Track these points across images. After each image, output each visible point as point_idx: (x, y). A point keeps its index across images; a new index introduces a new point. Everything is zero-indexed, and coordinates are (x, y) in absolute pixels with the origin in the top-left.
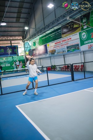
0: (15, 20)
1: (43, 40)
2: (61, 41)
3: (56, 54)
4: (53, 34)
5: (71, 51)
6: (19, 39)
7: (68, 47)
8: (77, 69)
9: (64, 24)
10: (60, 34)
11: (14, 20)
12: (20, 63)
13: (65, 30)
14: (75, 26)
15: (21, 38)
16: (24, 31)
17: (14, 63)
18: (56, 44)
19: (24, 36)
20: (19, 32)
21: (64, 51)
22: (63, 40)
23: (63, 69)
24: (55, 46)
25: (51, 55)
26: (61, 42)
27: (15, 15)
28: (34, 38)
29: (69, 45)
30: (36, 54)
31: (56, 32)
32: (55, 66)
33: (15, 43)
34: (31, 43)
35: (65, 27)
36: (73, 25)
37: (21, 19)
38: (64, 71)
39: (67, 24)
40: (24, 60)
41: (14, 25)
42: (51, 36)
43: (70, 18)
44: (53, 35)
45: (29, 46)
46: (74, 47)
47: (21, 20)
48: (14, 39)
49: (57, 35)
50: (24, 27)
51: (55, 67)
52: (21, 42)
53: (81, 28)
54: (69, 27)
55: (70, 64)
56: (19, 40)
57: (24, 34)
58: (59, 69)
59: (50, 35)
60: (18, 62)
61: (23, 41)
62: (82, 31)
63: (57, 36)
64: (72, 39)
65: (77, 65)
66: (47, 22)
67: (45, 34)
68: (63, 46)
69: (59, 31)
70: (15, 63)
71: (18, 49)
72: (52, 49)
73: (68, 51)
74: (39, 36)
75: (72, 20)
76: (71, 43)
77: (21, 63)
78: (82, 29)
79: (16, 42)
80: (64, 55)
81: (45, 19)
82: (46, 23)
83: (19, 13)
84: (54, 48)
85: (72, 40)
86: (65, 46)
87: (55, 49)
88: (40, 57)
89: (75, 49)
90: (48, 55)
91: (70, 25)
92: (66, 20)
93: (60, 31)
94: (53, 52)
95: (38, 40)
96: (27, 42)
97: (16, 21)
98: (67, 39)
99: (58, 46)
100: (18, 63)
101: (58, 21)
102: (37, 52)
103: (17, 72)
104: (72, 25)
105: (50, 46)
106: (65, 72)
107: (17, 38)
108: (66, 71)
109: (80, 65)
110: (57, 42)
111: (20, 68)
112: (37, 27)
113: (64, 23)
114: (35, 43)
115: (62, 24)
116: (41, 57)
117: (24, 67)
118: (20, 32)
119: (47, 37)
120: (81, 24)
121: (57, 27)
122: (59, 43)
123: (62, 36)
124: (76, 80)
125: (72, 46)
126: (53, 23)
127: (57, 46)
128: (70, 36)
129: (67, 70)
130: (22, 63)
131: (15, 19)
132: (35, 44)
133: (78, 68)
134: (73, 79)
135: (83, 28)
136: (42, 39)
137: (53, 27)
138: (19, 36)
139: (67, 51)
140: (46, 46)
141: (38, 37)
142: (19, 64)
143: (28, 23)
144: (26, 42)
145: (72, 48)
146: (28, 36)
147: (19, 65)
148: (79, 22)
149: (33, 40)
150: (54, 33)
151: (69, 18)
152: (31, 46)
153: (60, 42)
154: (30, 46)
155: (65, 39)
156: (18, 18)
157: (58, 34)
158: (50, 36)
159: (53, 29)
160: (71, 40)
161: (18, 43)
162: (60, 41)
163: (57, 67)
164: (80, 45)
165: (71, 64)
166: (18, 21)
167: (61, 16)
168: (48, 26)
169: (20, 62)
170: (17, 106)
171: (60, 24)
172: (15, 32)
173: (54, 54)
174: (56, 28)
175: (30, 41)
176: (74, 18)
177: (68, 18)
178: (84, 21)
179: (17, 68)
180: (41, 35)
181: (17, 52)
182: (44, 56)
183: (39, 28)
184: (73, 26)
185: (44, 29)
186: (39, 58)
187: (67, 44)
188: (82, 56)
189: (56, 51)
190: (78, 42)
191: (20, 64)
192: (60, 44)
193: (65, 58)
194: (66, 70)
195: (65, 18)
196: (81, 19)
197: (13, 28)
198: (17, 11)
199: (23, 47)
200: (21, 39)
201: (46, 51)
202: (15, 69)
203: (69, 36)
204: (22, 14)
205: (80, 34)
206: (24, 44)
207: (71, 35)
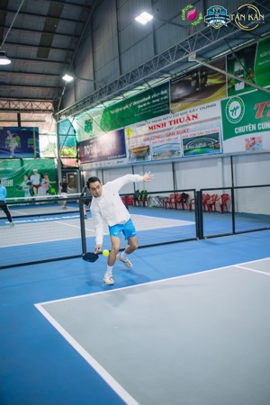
0: (36, 53)
1: (113, 116)
2: (167, 121)
3: (150, 158)
4: (144, 99)
5: (194, 153)
6: (44, 107)
7: (186, 142)
8: (210, 206)
9: (178, 72)
10: (164, 100)
11: (33, 52)
12: (44, 180)
13: (180, 92)
14: (211, 81)
15: (51, 106)
16: (60, 87)
17: (26, 178)
18: (151, 131)
19: (59, 100)
20: (44, 89)
21: (173, 152)
22: (173, 119)
23: (170, 203)
24: (149, 136)
25: (135, 161)
26: (168, 126)
27: (37, 38)
28: (88, 110)
29: (189, 135)
30: (91, 154)
31: (155, 96)
32: (146, 193)
33: (32, 119)
34: (77, 122)
35: (180, 82)
36: (205, 77)
37: (52, 51)
38: (170, 208)
39: (188, 74)
40: (56, 170)
41: (31, 66)
42: (139, 107)
43: (198, 56)
44: (146, 102)
45: (71, 132)
46: (203, 142)
47: (54, 54)
48: (29, 107)
49: (157, 103)
50: (60, 75)
51: (146, 197)
52: (49, 118)
53: (227, 87)
54: (193, 84)
55: (194, 190)
56: (44, 110)
57: (60, 94)
58: (157, 203)
59: (135, 103)
60: (38, 176)
61: (53, 115)
62: (231, 97)
63: (156, 106)
64: (200, 118)
65: (211, 193)
66: (131, 63)
67: (120, 99)
68: (171, 137)
69: (162, 93)
70: (29, 179)
71: (37, 138)
72: (139, 142)
73: (185, 152)
74: (102, 102)
75: (204, 64)
76: (195, 130)
77: (46, 179)
78: (232, 91)
79: (36, 116)
80: (173, 163)
81: (122, 56)
82: (127, 68)
83: (49, 31)
84: (145, 140)
85: (201, 122)
86: (179, 136)
87: (147, 143)
88: (103, 166)
89: (208, 147)
90: (126, 161)
91: (196, 78)
92: (186, 61)
93: (166, 92)
94: (142, 154)
95: (100, 116)
96: (67, 120)
97: (38, 55)
98: (185, 116)
99: (158, 137)
100: (35, 179)
101: (162, 62)
102: (95, 150)
103: (32, 203)
104: (202, 77)
105: (135, 135)
106: (174, 212)
107: (36, 105)
108: (176, 209)
109: (220, 193)
110: (156, 124)
111: (41, 195)
112: (99, 78)
113: (179, 70)
114: (91, 123)
115: (173, 72)
116: (107, 165)
117: (53, 190)
118: (49, 89)
119: (127, 107)
120: (228, 75)
121: (157, 80)
122: (161, 129)
123: (171, 108)
124: (209, 237)
125: (198, 137)
126: (147, 68)
127: (156, 135)
128: (195, 108)
129: (180, 206)
130: (48, 180)
131: (36, 49)
132: (88, 125)
133: (214, 204)
134: (200, 234)
135: (234, 87)
136: (112, 112)
137: (146, 81)
138: (44, 99)
139: (182, 152)
140: (121, 134)
141: (100, 108)
142: (41, 181)
143: (72, 64)
144: (63, 118)
145: (198, 143)
146: (71, 103)
147: (39, 185)
148: (223, 69)
149: (85, 115)
150: (149, 98)
151: (194, 56)
152: (79, 132)
153: (164, 125)
154: (75, 131)
155: (178, 118)
156: (45, 46)
157: (160, 102)
158: (137, 105)
159: (146, 85)
160: (195, 120)
161: (39, 119)
162: (163, 122)
163: (152, 195)
164: (221, 137)
165: (198, 190)
166: (42, 57)
167: (172, 50)
168: (133, 76)
169: (42, 177)
170: (38, 306)
171: (167, 73)
172: (32, 89)
173: (144, 157)
174: (154, 83)
175: (75, 116)
176: (210, 59)
177: (192, 57)
178: (238, 68)
179: (33, 194)
180: (109, 100)
181: (35, 148)
182: (114, 163)
183: (104, 81)
184: (206, 80)
185: (120, 83)
186: (99, 166)
187: (185, 131)
188: (227, 168)
189: (151, 150)
190: (218, 127)
191: (43, 182)
192: (164, 130)
193: (177, 172)
194: (179, 208)
195: (184, 57)
196: (230, 62)
197: (27, 76)
198: (41, 26)
199: (56, 133)
200: (50, 108)
201: (121, 149)
202: (28, 197)
203: (191, 109)
204: (56, 36)
205: (224, 104)
206: (58, 125)
207: (199, 107)
